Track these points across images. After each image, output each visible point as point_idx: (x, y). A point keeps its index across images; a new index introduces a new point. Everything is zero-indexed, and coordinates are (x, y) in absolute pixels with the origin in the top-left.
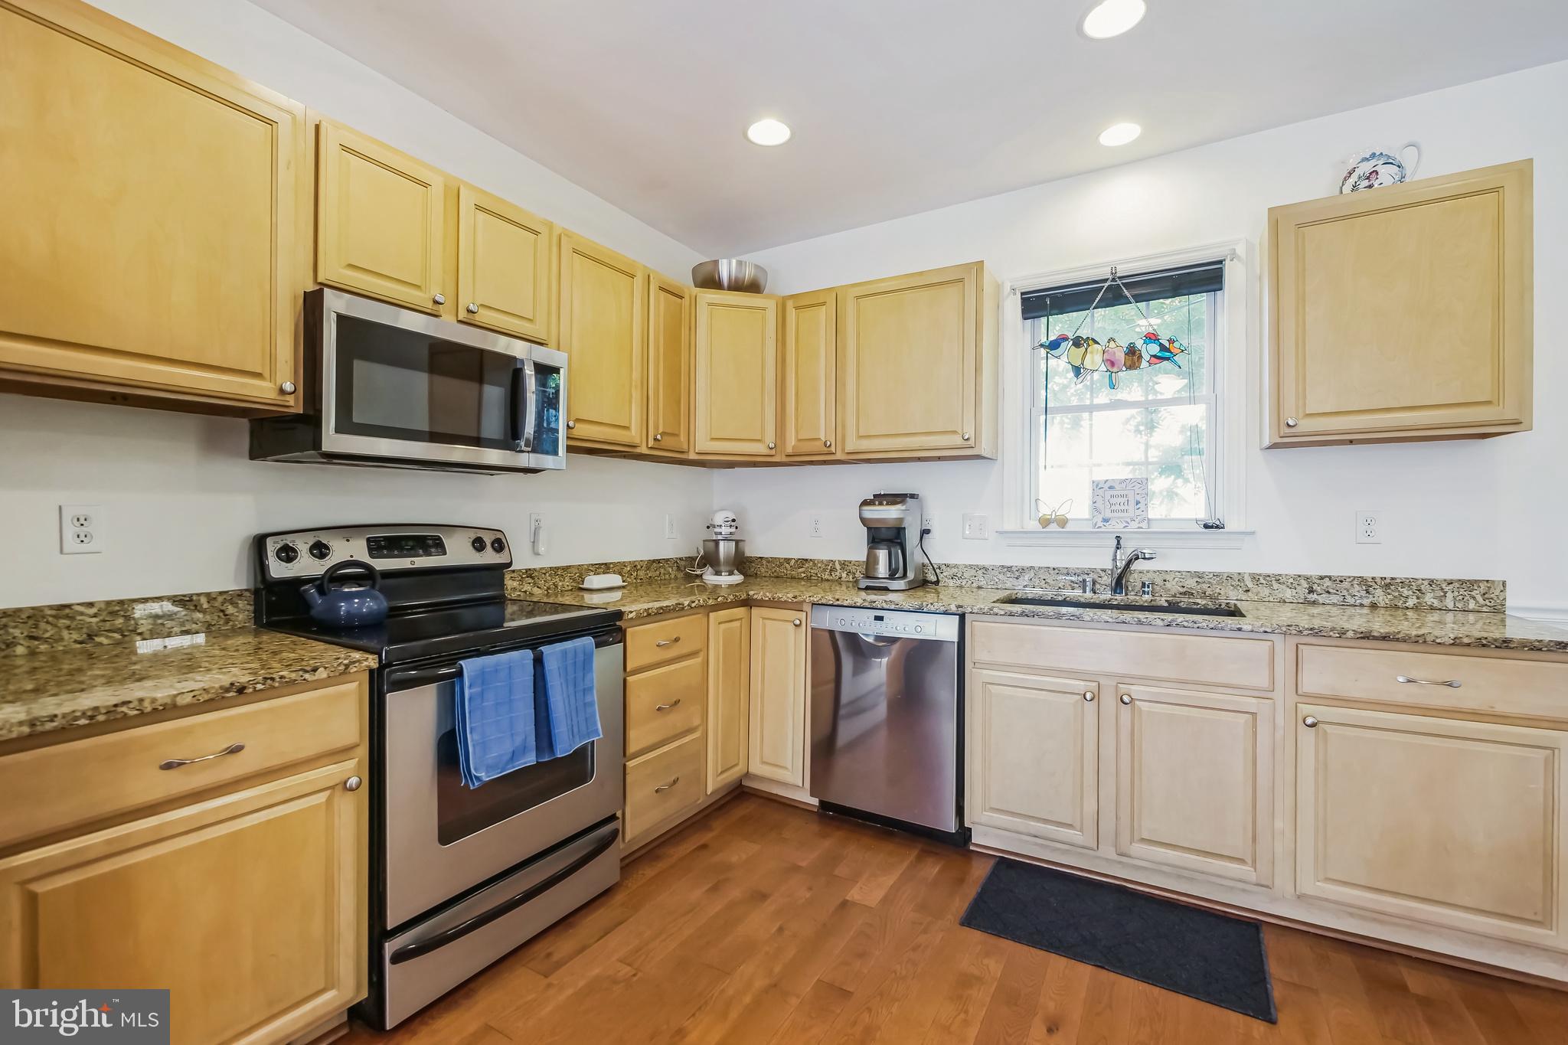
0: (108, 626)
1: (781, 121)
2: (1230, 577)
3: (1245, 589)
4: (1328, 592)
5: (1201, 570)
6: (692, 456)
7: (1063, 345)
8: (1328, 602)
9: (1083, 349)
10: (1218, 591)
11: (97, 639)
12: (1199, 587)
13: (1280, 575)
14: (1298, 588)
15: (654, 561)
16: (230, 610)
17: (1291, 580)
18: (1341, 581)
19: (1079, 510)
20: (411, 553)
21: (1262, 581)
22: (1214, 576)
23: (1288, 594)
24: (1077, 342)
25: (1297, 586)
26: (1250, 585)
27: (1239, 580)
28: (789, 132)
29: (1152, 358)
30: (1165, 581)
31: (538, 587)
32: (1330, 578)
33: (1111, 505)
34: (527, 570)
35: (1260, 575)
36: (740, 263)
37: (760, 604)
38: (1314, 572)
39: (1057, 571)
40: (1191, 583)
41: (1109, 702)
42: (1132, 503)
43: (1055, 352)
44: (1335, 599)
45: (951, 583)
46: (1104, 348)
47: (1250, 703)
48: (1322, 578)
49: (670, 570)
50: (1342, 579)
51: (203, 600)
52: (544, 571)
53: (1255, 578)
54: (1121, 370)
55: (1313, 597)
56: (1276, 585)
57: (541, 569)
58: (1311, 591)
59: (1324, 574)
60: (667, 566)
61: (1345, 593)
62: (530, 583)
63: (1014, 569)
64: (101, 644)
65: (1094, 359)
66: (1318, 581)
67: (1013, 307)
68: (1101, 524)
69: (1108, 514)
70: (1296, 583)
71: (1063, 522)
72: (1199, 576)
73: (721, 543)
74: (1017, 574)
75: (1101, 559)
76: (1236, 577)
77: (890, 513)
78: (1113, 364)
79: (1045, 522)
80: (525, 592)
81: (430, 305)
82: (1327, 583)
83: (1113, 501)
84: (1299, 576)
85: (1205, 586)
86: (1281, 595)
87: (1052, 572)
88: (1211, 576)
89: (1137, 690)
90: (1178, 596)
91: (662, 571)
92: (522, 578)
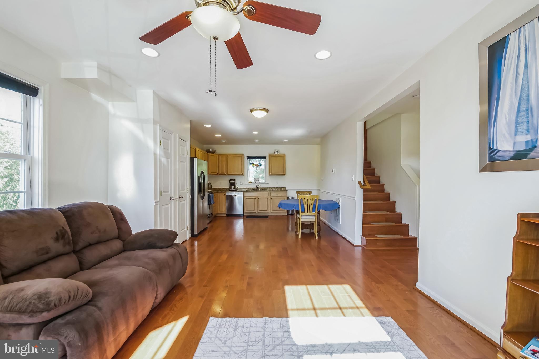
5: (264, 187)
13: (271, 187)
19: (253, 181)
23: (271, 189)
24: (253, 164)
30: (261, 188)
37: (219, 192)
41: (257, 199)
42: (258, 180)
47: (267, 197)
53: (269, 188)
65: (254, 165)
67: (246, 158)
68: (255, 183)
71: (251, 183)
75: (255, 186)
76: (267, 187)
77: (233, 182)
78: (256, 165)
79: (249, 183)
83: (256, 180)
89: (259, 197)
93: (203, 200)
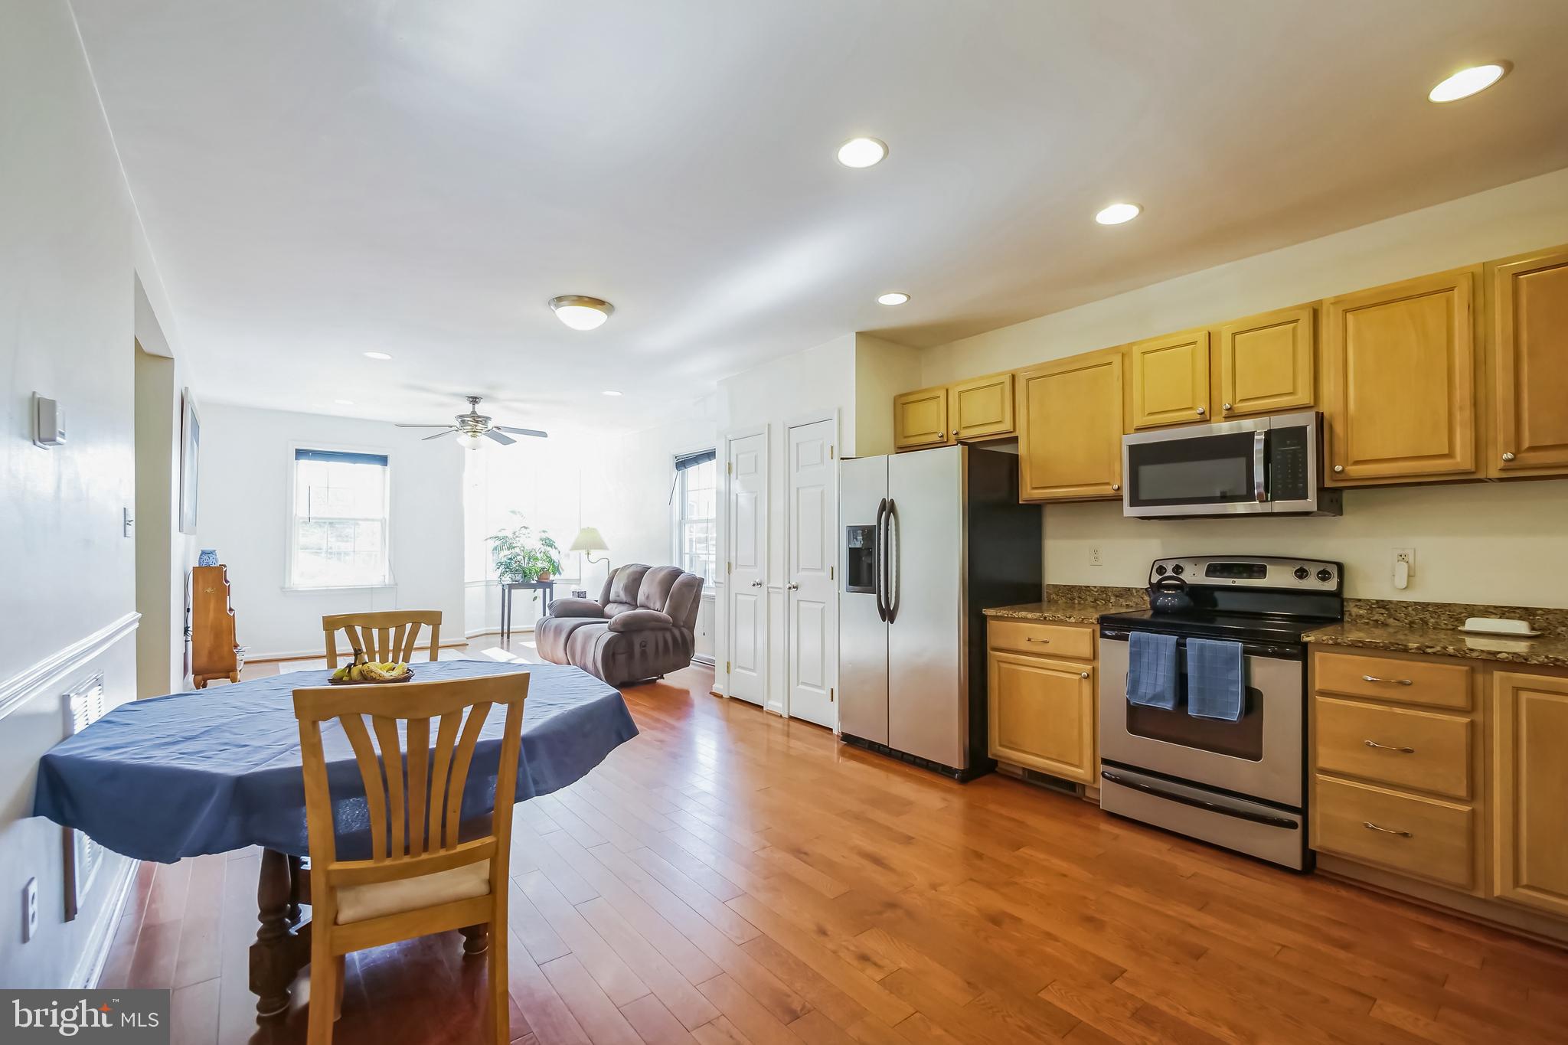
0: (1101, 597)
1: (1477, 66)
11: (1098, 602)
20: (1239, 575)
31: (1395, 619)
34: (1378, 601)
51: (1134, 591)
52: (1403, 606)
57: (1399, 602)
62: (1382, 614)
80: (1377, 621)
81: (1199, 416)
92: (1371, 607)
93: (892, 623)
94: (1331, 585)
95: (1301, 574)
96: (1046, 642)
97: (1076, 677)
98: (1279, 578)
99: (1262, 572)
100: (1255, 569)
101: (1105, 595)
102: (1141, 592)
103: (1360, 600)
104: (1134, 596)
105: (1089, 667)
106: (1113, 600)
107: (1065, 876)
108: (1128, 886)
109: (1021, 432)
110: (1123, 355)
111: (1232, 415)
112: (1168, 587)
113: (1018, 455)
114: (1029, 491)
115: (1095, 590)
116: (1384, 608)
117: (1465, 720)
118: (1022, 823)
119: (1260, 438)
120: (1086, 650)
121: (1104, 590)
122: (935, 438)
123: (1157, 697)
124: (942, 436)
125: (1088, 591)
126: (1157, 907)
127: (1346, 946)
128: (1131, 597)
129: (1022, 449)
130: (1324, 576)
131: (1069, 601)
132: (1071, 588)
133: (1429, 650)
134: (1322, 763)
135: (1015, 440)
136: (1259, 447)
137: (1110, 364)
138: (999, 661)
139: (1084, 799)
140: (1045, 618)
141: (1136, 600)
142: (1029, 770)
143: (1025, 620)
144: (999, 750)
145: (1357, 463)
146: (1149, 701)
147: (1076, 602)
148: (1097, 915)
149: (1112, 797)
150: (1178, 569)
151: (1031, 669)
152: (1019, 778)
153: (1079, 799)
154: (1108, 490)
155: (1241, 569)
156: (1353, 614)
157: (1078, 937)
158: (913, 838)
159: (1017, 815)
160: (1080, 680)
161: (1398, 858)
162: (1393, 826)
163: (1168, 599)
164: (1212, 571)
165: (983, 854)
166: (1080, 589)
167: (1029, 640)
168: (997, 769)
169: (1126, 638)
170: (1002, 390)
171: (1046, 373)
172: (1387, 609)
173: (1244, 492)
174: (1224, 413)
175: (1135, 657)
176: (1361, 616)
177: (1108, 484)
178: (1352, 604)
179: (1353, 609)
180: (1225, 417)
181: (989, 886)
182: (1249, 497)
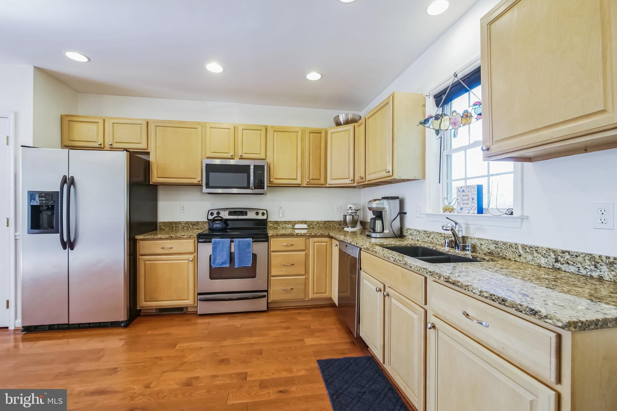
0: (185, 226)
1: (317, 73)
2: (511, 246)
3: (518, 254)
4: (568, 263)
5: (497, 240)
6: (328, 186)
7: (431, 120)
8: (568, 270)
9: (440, 120)
10: (505, 254)
11: (184, 228)
12: (496, 250)
13: (538, 247)
14: (549, 258)
15: (327, 221)
16: (205, 225)
17: (544, 252)
18: (577, 256)
21: (528, 250)
22: (503, 244)
23: (543, 261)
24: (437, 117)
25: (548, 256)
26: (522, 252)
27: (516, 248)
28: (320, 75)
29: (479, 116)
30: (481, 244)
31: (279, 226)
32: (569, 252)
33: (463, 200)
34: (275, 221)
35: (527, 246)
36: (346, 115)
37: (333, 237)
38: (559, 247)
39: (441, 235)
40: (492, 247)
42: (471, 199)
43: (427, 125)
44: (572, 269)
45: (410, 237)
46: (450, 117)
48: (563, 252)
49: (335, 225)
50: (577, 254)
51: (200, 223)
52: (281, 222)
54: (460, 126)
55: (558, 265)
56: (536, 254)
57: (280, 221)
58: (557, 261)
59: (565, 249)
60: (333, 223)
61: (580, 266)
62: (276, 225)
63: (428, 232)
64: (184, 229)
65: (446, 124)
66: (561, 255)
67: (429, 104)
68: (459, 211)
69: (462, 206)
70: (547, 254)
72: (496, 243)
73: (347, 216)
74: (429, 235)
76: (514, 245)
78: (455, 124)
80: (275, 227)
81: (231, 156)
82: (567, 256)
83: (464, 198)
84: (549, 249)
85: (499, 250)
86: (538, 261)
87: (439, 235)
88: (502, 244)
90: (487, 254)
91: (331, 225)
92: (274, 223)
93: (72, 249)
94: (265, 217)
95: (257, 214)
96: (172, 248)
97: (187, 261)
98: (251, 215)
99: (246, 214)
100: (244, 212)
101: (187, 225)
102: (203, 223)
103: (271, 221)
104: (200, 225)
105: (192, 256)
106: (191, 227)
107: (202, 348)
108: (226, 340)
109: (151, 150)
110: (202, 126)
111: (241, 158)
112: (217, 220)
113: (149, 161)
114: (155, 178)
115: (183, 223)
116: (277, 223)
117: (304, 253)
118: (169, 334)
119: (252, 167)
120: (191, 249)
121: (187, 223)
122: (96, 145)
123: (223, 263)
124: (101, 145)
125: (180, 224)
126: (239, 343)
127: (288, 328)
128: (199, 225)
129: (152, 158)
130: (263, 214)
131: (171, 229)
132: (172, 223)
133: (298, 235)
134: (273, 274)
135: (148, 153)
136: (252, 170)
137: (197, 128)
138: (144, 261)
139: (188, 313)
140: (172, 237)
141: (201, 226)
142: (159, 308)
143: (161, 239)
144: (144, 304)
145: (276, 179)
146: (220, 265)
147: (174, 228)
148: (224, 357)
149: (204, 308)
150: (218, 213)
151: (162, 262)
152: (154, 314)
153: (185, 314)
154: (195, 181)
155: (239, 212)
156: (270, 226)
157: (223, 370)
158: (117, 368)
159: (164, 331)
160: (188, 262)
161: (290, 296)
162: (289, 288)
163: (217, 225)
164: (230, 213)
165: (161, 357)
166: (176, 223)
167: (163, 248)
168: (141, 314)
169: (211, 242)
170: (141, 127)
171: (163, 125)
172: (278, 224)
173: (246, 186)
174: (239, 157)
175: (214, 249)
176: (271, 226)
177: (195, 178)
178: (269, 223)
179: (270, 224)
180: (239, 158)
181: (175, 370)
182: (248, 187)
